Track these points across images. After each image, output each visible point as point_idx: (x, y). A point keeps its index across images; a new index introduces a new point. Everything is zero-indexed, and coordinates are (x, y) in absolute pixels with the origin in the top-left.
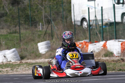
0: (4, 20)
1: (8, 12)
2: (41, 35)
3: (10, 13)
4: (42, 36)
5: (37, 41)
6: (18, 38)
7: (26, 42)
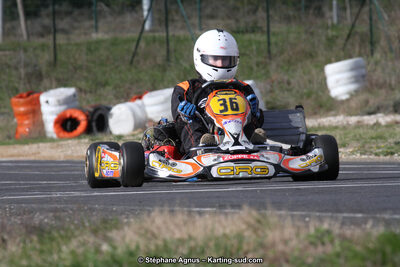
2: (337, 37)
4: (340, 42)
5: (321, 59)
6: (264, 47)
7: (289, 61)
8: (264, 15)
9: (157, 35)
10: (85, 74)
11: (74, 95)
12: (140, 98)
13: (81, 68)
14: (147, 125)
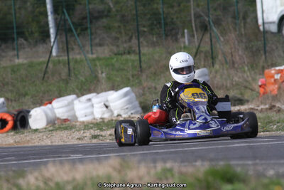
0: (105, 27)
1: (112, 6)
3: (117, 11)
6: (137, 63)
7: (155, 73)
8: (137, 42)
9: (61, 58)
10: (11, 88)
11: (4, 103)
12: (50, 103)
13: (7, 84)
14: (56, 122)
